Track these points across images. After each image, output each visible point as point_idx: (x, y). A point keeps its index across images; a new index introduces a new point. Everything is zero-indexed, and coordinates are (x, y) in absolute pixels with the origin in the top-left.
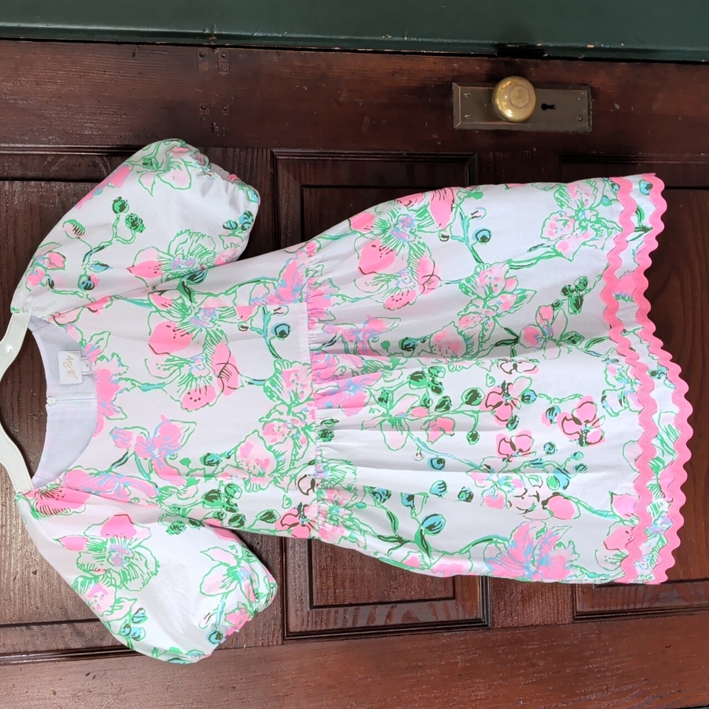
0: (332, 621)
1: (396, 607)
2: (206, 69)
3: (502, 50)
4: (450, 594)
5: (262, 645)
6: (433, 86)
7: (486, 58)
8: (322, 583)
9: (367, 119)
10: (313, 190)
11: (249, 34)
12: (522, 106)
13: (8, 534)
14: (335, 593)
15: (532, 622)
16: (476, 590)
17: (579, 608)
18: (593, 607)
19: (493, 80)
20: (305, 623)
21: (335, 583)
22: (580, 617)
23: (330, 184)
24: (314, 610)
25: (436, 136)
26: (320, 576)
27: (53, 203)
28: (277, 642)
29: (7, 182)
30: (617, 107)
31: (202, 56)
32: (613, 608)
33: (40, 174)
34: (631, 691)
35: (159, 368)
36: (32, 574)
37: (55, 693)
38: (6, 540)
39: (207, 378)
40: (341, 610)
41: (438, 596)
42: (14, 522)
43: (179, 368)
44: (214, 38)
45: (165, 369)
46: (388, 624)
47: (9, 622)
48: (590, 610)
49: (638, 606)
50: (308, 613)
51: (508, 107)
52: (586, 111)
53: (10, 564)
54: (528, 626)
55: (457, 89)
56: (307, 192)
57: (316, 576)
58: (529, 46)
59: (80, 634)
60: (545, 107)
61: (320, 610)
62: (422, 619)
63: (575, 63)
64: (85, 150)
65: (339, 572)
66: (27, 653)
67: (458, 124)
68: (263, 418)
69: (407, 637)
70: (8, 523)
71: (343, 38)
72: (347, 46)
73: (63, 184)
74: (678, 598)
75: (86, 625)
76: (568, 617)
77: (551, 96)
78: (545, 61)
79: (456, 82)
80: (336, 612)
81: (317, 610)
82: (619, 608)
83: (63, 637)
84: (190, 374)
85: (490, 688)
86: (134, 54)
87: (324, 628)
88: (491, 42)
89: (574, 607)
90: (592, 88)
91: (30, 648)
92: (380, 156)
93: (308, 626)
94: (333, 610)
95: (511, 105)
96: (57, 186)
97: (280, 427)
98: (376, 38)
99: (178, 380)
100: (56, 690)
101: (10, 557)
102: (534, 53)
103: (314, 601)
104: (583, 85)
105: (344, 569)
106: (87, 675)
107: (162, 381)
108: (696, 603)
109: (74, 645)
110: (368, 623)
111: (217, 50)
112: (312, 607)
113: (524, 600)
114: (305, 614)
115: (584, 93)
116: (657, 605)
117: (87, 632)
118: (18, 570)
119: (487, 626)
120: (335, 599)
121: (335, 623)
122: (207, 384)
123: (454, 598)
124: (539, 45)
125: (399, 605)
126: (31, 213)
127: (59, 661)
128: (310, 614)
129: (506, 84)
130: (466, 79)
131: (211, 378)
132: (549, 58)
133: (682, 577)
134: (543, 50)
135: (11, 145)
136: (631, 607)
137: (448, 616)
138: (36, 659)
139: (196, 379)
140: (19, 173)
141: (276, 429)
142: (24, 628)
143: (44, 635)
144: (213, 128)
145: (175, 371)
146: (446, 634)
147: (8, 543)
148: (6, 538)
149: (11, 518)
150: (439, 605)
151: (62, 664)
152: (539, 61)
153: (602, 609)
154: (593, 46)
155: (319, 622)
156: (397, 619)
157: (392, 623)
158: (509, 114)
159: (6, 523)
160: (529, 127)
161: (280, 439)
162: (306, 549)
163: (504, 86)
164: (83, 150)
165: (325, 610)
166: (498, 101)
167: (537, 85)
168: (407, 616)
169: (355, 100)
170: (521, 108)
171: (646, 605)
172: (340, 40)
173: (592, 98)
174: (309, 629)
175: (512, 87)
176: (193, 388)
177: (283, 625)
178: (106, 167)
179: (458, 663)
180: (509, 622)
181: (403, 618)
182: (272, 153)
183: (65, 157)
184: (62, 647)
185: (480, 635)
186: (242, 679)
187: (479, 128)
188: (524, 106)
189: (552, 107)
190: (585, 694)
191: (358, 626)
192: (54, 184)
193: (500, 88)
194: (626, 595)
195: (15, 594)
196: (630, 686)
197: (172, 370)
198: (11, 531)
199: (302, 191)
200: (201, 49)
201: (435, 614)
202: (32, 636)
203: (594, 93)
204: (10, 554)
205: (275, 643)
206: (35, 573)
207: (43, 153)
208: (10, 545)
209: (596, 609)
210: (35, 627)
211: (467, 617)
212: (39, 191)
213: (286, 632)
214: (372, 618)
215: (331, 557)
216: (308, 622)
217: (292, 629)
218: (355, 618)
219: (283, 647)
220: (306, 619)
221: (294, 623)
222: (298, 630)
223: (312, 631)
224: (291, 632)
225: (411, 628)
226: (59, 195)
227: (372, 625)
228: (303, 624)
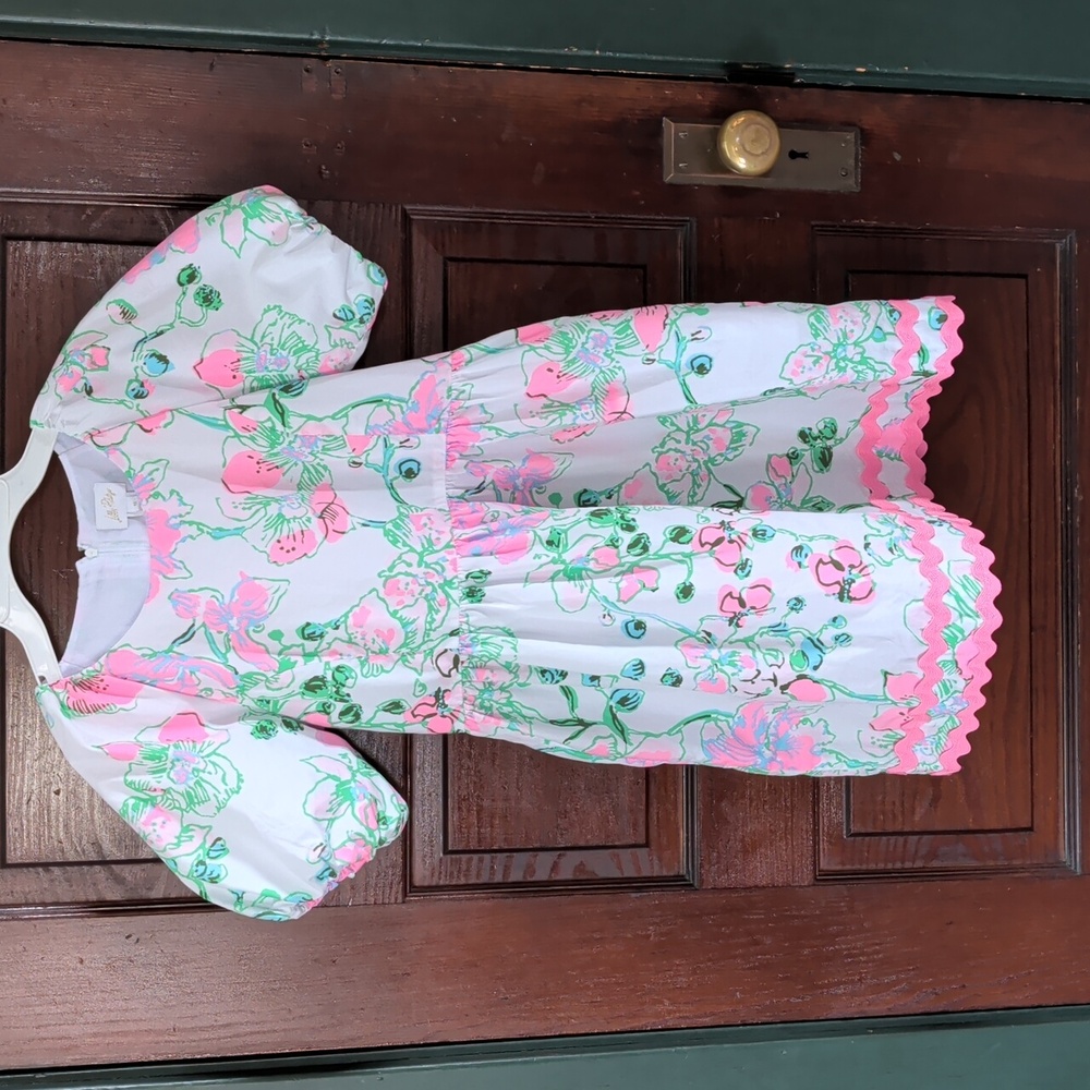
0: (474, 872)
1: (564, 855)
2: (314, 89)
3: (735, 73)
4: (642, 840)
5: (375, 903)
6: (636, 122)
7: (712, 83)
8: (461, 819)
9: (540, 167)
10: (462, 265)
11: (376, 41)
12: (760, 152)
13: (21, 737)
14: (479, 833)
15: (758, 882)
16: (679, 835)
17: (824, 865)
18: (843, 864)
19: (721, 115)
20: (436, 874)
21: (479, 819)
22: (823, 878)
23: (486, 257)
24: (449, 856)
25: (638, 193)
26: (459, 808)
27: (92, 275)
28: (396, 899)
29: (29, 243)
30: (897, 157)
31: (307, 71)
32: (872, 866)
33: (74, 233)
34: (895, 983)
35: (236, 507)
36: (53, 795)
37: (82, 961)
38: (17, 745)
39: (304, 519)
40: (487, 857)
41: (623, 842)
42: (30, 721)
43: (265, 507)
44: (326, 46)
45: (244, 509)
46: (554, 879)
47: (20, 861)
48: (839, 868)
49: (908, 865)
50: (441, 859)
51: (740, 155)
52: (852, 162)
53: (23, 780)
54: (750, 888)
55: (670, 128)
56: (452, 267)
57: (453, 809)
58: (772, 68)
59: (119, 880)
60: (793, 155)
61: (458, 856)
62: (602, 873)
63: (839, 93)
64: (140, 200)
65: (486, 803)
66: (44, 904)
67: (670, 177)
68: (384, 571)
69: (578, 897)
70: (22, 722)
71: (509, 49)
72: (514, 61)
73: (108, 247)
74: (964, 855)
75: (127, 868)
76: (806, 877)
77: (804, 139)
78: (796, 90)
79: (667, 116)
80: (481, 860)
81: (454, 856)
82: (881, 866)
83: (94, 884)
84: (280, 515)
85: (694, 973)
86: (212, 66)
87: (463, 881)
88: (719, 61)
89: (815, 863)
90: (862, 130)
91: (49, 899)
92: (558, 219)
93: (440, 878)
94: (475, 857)
95: (744, 152)
96: (99, 250)
97: (407, 584)
98: (556, 51)
99: (263, 523)
100: (84, 958)
101: (23, 770)
102: (783, 78)
103: (450, 843)
104: (847, 125)
105: (493, 800)
106: (127, 937)
107: (240, 525)
108: (991, 863)
109: (110, 896)
110: (524, 877)
111: (330, 63)
112: (446, 851)
113: (745, 852)
114: (437, 862)
115: (850, 136)
116: (935, 864)
117: (129, 878)
118: (34, 787)
119: (692, 885)
120: (479, 841)
121: (479, 875)
122: (304, 528)
123: (647, 845)
124: (788, 66)
125: (569, 853)
126: (62, 287)
127: (89, 917)
128: (444, 862)
129: (738, 121)
130: (681, 114)
131: (309, 520)
132: (801, 85)
133: (972, 826)
134: (793, 74)
135: (36, 191)
136: (898, 865)
137: (639, 869)
138: (56, 913)
139: (289, 521)
140: (46, 230)
141: (402, 586)
142: (40, 869)
143: (68, 880)
144: (320, 173)
145: (258, 510)
146: (633, 895)
147: (20, 751)
148: (17, 743)
149: (26, 715)
150: (626, 854)
151: (91, 921)
152: (787, 88)
153: (857, 867)
154: (863, 70)
155: (455, 873)
156: (566, 873)
157: (558, 878)
158: (741, 163)
159: (19, 721)
160: (769, 183)
161: (409, 600)
162: (440, 772)
163: (735, 124)
164: (137, 200)
165: (464, 857)
166: (725, 146)
167: (781, 123)
168: (581, 867)
169: (524, 138)
170: (758, 155)
171: (919, 864)
172: (506, 52)
173: (862, 144)
174: (441, 883)
175: (747, 124)
176: (285, 533)
177: (404, 876)
178: (169, 225)
179: (650, 935)
180: (723, 881)
181: (575, 871)
182: (404, 211)
183: (112, 209)
184: (93, 898)
185: (682, 898)
186: (345, 949)
187: (698, 183)
188: (763, 153)
189: (803, 155)
190: (828, 986)
191: (510, 880)
192: (94, 246)
193: (729, 127)
194: (891, 849)
195: (28, 821)
196: (894, 977)
197: (254, 509)
198: (25, 733)
199: (445, 265)
200: (306, 61)
201: (620, 868)
202: (52, 881)
203: (865, 137)
204: (23, 766)
205: (393, 900)
206: (57, 793)
207: (82, 202)
208: (23, 753)
209: (848, 867)
210: (56, 871)
211: (665, 873)
212: (73, 257)
213: (409, 887)
214: (530, 869)
215: (475, 783)
216: (440, 873)
217: (417, 881)
218: (507, 869)
219: (404, 907)
220: (437, 869)
221: (421, 875)
222: (426, 884)
223: (446, 886)
224: (416, 887)
225: (586, 885)
226: (101, 263)
227: (529, 879)
228: (432, 876)
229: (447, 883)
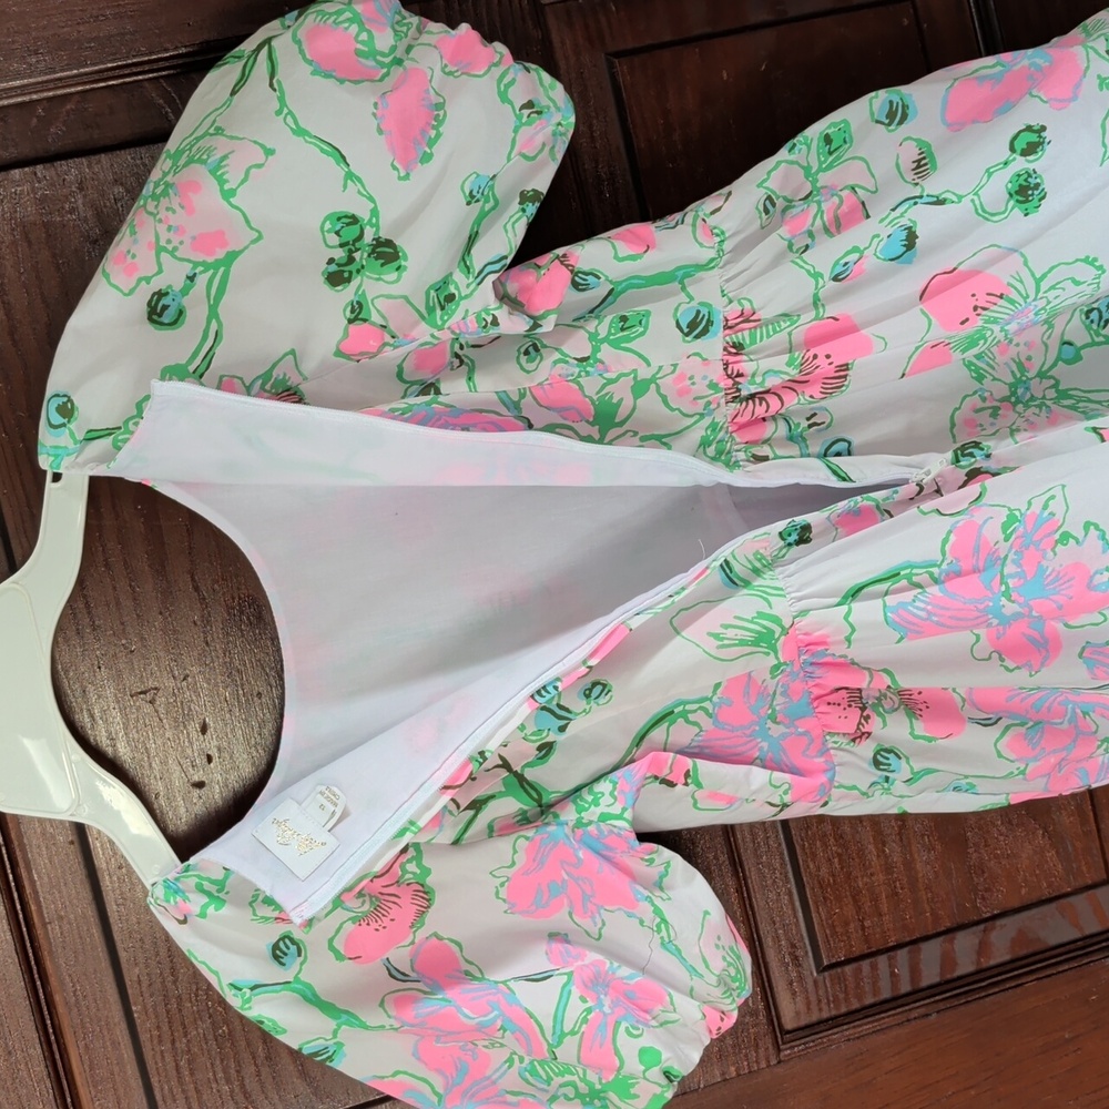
0: (868, 987)
1: (993, 927)
4: (1101, 876)
8: (831, 914)
14: (863, 928)
20: (814, 1006)
21: (859, 909)
24: (826, 974)
26: (825, 899)
27: (72, 211)
28: (767, 1060)
33: (26, 150)
40: (882, 960)
46: (986, 966)
50: (815, 982)
57: (816, 903)
61: (839, 970)
64: (117, 72)
73: (84, 161)
80: (874, 967)
81: (833, 972)
87: (856, 1005)
93: (820, 1010)
94: (865, 964)
96: (72, 170)
103: (825, 955)
105: (872, 875)
110: (942, 974)
112: (822, 969)
114: (810, 986)
120: (867, 940)
121: (876, 992)
126: (30, 243)
128: (821, 984)
137: (1103, 921)
150: (1081, 902)
155: (841, 996)
156: (1000, 953)
157: (993, 963)
164: (110, 74)
165: (848, 969)
168: (1020, 938)
174: (825, 1015)
177: (771, 1022)
178: (170, 102)
181: (1013, 946)
183: (77, 98)
191: (923, 985)
192: (62, 165)
201: (1076, 924)
205: (763, 1065)
207: (26, 98)
212: (34, 190)
213: (779, 1034)
214: (948, 960)
215: (839, 855)
216: (820, 1001)
217: (789, 1024)
218: (915, 971)
219: (780, 1070)
220: (813, 998)
221: (791, 1012)
222: (803, 1023)
223: (832, 1019)
224: (789, 1032)
225: (1034, 962)
226: (81, 189)
227: (949, 977)
228: (809, 1009)
229: (834, 1013)
